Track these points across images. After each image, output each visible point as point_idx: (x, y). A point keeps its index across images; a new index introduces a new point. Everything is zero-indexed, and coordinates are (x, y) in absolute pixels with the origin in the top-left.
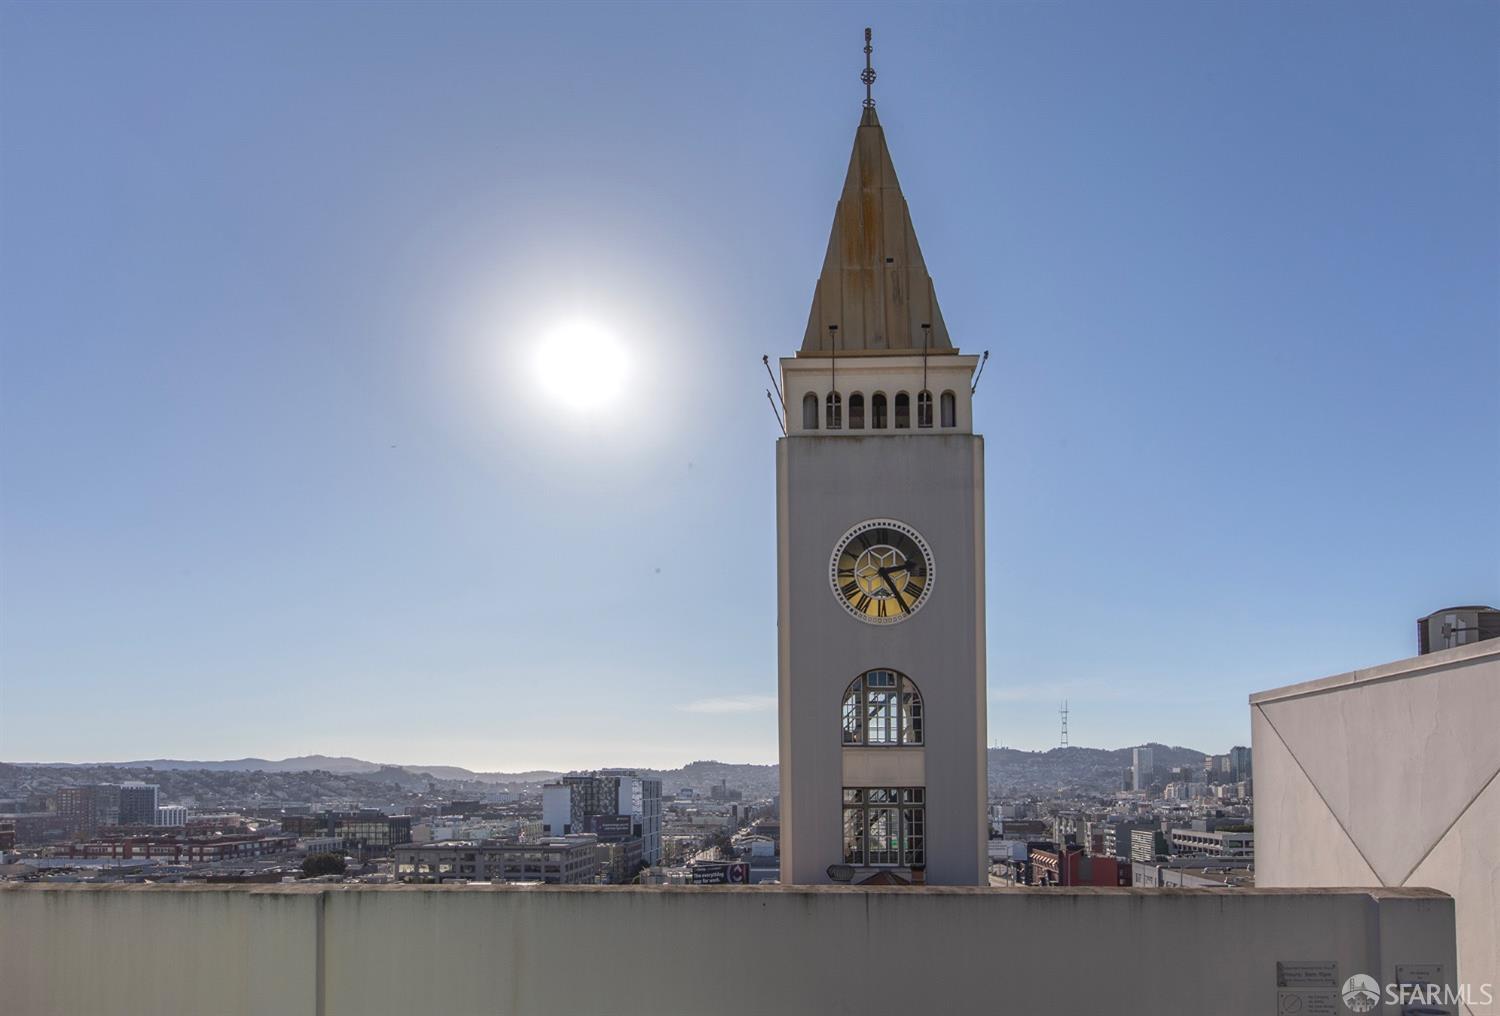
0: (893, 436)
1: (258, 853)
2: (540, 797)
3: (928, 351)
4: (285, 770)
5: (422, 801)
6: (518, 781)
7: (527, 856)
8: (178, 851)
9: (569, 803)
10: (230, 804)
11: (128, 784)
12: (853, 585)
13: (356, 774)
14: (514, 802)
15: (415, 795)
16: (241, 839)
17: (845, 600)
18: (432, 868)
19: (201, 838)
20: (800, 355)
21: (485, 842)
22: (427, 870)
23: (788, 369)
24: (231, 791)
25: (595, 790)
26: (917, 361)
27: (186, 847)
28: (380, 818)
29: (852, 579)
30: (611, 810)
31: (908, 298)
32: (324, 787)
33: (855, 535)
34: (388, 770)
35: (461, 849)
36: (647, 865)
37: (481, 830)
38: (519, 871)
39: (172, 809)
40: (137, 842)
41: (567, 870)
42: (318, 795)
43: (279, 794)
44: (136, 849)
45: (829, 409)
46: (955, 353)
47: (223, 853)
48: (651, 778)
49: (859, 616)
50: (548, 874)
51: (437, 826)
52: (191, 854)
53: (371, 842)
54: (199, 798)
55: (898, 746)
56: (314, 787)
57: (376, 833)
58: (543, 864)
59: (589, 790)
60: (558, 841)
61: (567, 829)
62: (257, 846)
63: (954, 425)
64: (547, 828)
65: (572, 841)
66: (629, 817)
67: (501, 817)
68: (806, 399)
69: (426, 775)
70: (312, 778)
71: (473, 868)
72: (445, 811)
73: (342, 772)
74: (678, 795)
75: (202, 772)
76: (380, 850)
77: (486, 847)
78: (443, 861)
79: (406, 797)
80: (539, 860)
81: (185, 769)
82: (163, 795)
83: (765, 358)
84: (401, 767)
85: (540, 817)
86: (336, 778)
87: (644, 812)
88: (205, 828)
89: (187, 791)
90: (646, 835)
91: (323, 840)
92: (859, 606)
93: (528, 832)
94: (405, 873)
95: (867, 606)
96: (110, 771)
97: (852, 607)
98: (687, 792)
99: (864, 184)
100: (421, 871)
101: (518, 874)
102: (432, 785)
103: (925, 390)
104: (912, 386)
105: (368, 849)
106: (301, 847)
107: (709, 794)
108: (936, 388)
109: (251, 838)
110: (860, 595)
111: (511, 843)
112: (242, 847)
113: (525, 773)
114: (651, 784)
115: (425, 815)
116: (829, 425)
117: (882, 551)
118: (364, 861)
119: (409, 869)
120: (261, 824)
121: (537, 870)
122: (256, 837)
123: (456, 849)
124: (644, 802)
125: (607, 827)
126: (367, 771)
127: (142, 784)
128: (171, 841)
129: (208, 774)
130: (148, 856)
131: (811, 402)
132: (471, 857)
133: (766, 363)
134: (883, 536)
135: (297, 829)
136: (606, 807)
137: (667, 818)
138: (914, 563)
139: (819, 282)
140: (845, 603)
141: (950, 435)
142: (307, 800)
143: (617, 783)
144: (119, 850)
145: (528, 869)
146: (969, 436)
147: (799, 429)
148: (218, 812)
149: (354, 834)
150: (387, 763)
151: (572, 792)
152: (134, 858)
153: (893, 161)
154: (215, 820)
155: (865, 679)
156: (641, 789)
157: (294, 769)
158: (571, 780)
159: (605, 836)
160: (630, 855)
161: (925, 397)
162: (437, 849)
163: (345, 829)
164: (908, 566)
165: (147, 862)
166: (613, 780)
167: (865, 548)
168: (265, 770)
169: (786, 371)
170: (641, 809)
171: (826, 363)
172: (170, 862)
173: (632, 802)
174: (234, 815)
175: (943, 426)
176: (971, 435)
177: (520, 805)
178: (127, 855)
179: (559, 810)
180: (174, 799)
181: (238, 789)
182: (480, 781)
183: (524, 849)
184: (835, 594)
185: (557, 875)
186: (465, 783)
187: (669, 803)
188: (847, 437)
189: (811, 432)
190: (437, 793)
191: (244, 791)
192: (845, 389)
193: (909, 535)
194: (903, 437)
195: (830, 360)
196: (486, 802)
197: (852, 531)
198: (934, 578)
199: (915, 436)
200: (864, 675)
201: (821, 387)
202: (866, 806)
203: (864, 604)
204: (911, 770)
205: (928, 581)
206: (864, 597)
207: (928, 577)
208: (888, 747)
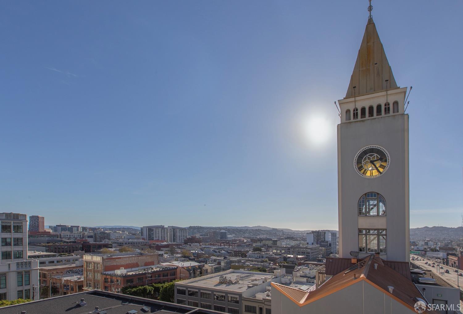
0: (375, 119)
1: (245, 246)
2: (306, 236)
3: (388, 89)
5: (281, 236)
6: (303, 232)
7: (302, 249)
8: (230, 245)
9: (313, 238)
10: (242, 236)
11: (222, 231)
12: (362, 167)
13: (267, 230)
14: (302, 237)
15: (279, 235)
16: (242, 243)
17: (359, 171)
18: (280, 251)
19: (235, 242)
20: (345, 98)
21: (292, 246)
22: (279, 252)
24: (242, 233)
26: (384, 93)
27: (231, 244)
28: (271, 240)
29: (361, 165)
30: (323, 239)
31: (382, 75)
33: (362, 151)
34: (274, 229)
35: (287, 247)
36: (332, 253)
37: (293, 243)
38: (300, 253)
39: (230, 236)
40: (222, 243)
41: (312, 253)
42: (259, 234)
43: (251, 234)
44: (222, 244)
45: (354, 113)
46: (398, 88)
47: (238, 246)
48: (333, 232)
49: (363, 176)
50: (307, 254)
51: (282, 242)
52: (232, 246)
53: (269, 245)
54: (236, 234)
55: (377, 216)
56: (258, 233)
57: (270, 243)
58: (306, 252)
59: (318, 234)
60: (310, 246)
61: (313, 244)
62: (245, 245)
63: (398, 112)
64: (308, 243)
65: (313, 246)
66: (328, 241)
67: (297, 240)
68: (347, 112)
69: (282, 231)
70: (258, 231)
71: (290, 252)
72: (286, 239)
73: (264, 229)
75: (236, 229)
76: (271, 247)
77: (292, 247)
78: (283, 250)
79: (277, 235)
80: (305, 251)
82: (228, 233)
83: (335, 102)
85: (306, 241)
86: (263, 231)
87: (332, 240)
88: (235, 241)
89: (234, 233)
90: (332, 246)
91: (259, 244)
92: (363, 173)
93: (303, 244)
94: (274, 252)
95: (366, 173)
96: (220, 228)
97: (361, 173)
99: (368, 42)
100: (278, 252)
101: (300, 254)
102: (283, 233)
103: (387, 102)
104: (382, 102)
105: (268, 246)
106: (254, 245)
108: (391, 100)
109: (244, 243)
110: (364, 169)
111: (298, 246)
112: (242, 245)
113: (305, 231)
114: (334, 234)
115: (281, 239)
116: (354, 118)
117: (371, 155)
118: (267, 249)
119: (275, 251)
120: (247, 240)
121: (304, 253)
122: (246, 243)
123: (286, 247)
124: (332, 238)
125: (322, 243)
126: (269, 229)
127: (224, 231)
128: (229, 243)
129: (237, 229)
130: (224, 246)
132: (289, 249)
133: (335, 104)
134: (372, 150)
135: (253, 241)
136: (322, 239)
138: (383, 158)
139: (352, 76)
140: (359, 172)
141: (396, 115)
142: (257, 235)
143: (325, 233)
144: (219, 244)
145: (302, 253)
147: (344, 121)
148: (239, 237)
149: (265, 243)
151: (314, 235)
152: (222, 246)
153: (378, 33)
154: (238, 239)
155: (366, 196)
156: (331, 235)
158: (313, 232)
159: (322, 246)
160: (328, 251)
161: (387, 104)
162: (281, 247)
163: (263, 242)
164: (381, 159)
165: (224, 247)
166: (324, 232)
167: (366, 155)
168: (248, 229)
169: (340, 104)
170: (331, 240)
172: (228, 247)
173: (329, 238)
174: (242, 238)
175: (393, 113)
176: (404, 114)
177: (303, 238)
178: (221, 245)
179: (311, 239)
180: (231, 234)
182: (294, 232)
183: (301, 248)
184: (356, 170)
185: (309, 255)
186: (291, 233)
188: (360, 121)
189: (348, 121)
190: (284, 235)
191: (244, 233)
192: (359, 106)
193: (381, 149)
194: (379, 118)
195: (354, 98)
196: (295, 237)
197: (361, 150)
198: (390, 162)
199: (383, 117)
200: (366, 194)
201: (351, 107)
202: (366, 235)
203: (365, 173)
204: (381, 223)
205: (388, 164)
206: (365, 170)
207: (388, 162)
208: (373, 216)
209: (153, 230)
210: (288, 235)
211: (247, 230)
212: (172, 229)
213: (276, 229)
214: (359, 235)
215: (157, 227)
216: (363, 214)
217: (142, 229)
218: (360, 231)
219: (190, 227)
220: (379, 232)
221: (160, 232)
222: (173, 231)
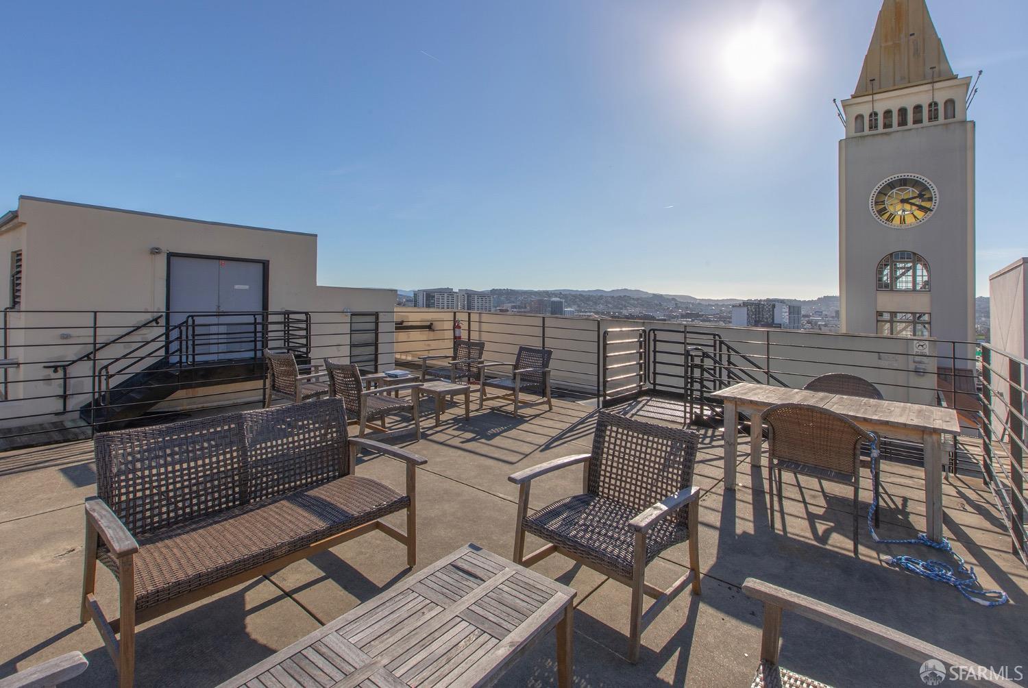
0: (910, 130)
2: (730, 312)
3: (935, 80)
4: (612, 295)
5: (672, 311)
9: (746, 315)
11: (554, 299)
12: (885, 209)
14: (717, 313)
15: (667, 309)
17: (879, 216)
20: (854, 97)
23: (845, 104)
24: (591, 303)
25: (761, 309)
26: (929, 87)
29: (883, 206)
30: (770, 320)
31: (924, 52)
32: (628, 303)
33: (885, 183)
34: (656, 296)
39: (569, 310)
42: (626, 307)
43: (610, 306)
45: (871, 121)
46: (955, 77)
48: (794, 304)
49: (889, 225)
54: (579, 306)
55: (913, 290)
56: (624, 303)
59: (758, 309)
63: (954, 118)
66: (781, 324)
67: (710, 321)
68: (857, 118)
69: (673, 299)
72: (682, 316)
73: (636, 297)
74: (813, 314)
75: (580, 295)
79: (664, 309)
81: (573, 293)
82: (566, 304)
83: (834, 100)
84: (662, 295)
85: (730, 322)
87: (790, 322)
89: (574, 303)
92: (888, 220)
95: (893, 219)
96: (547, 293)
97: (883, 220)
98: (819, 313)
102: (676, 304)
103: (933, 101)
104: (924, 100)
107: (834, 315)
108: (941, 98)
110: (889, 213)
113: (723, 300)
114: (794, 308)
115: (672, 318)
116: (870, 129)
117: (903, 190)
124: (790, 317)
126: (647, 296)
127: (558, 299)
131: (859, 121)
133: (835, 102)
134: (904, 182)
136: (767, 318)
137: (805, 327)
138: (923, 192)
139: (866, 57)
140: (879, 219)
141: (949, 124)
142: (622, 309)
143: (774, 306)
146: (964, 122)
147: (853, 134)
148: (586, 312)
150: (656, 293)
151: (748, 310)
155: (891, 256)
156: (787, 310)
157: (616, 295)
158: (746, 304)
161: (933, 105)
164: (920, 196)
166: (772, 304)
167: (892, 189)
168: (604, 295)
169: (844, 107)
170: (787, 321)
171: (869, 98)
173: (783, 316)
174: (592, 314)
175: (945, 118)
176: (966, 121)
177: (720, 315)
179: (740, 321)
180: (571, 306)
181: (593, 302)
184: (873, 214)
186: (693, 304)
187: (807, 319)
188: (882, 134)
189: (859, 134)
190: (679, 308)
191: (595, 303)
192: (880, 108)
193: (921, 180)
194: (917, 129)
195: (871, 96)
196: (703, 313)
197: (884, 181)
198: (937, 202)
199: (926, 127)
200: (891, 254)
201: (866, 110)
202: (891, 322)
203: (891, 218)
204: (921, 304)
205: (933, 204)
206: (891, 214)
207: (934, 201)
208: (906, 291)
209: (434, 297)
210: (687, 308)
211: (601, 297)
212: (466, 295)
213: (661, 296)
214: (878, 321)
215: (441, 291)
216: (887, 286)
217: (416, 294)
218: (880, 314)
219: (494, 292)
220: (916, 319)
221: (446, 300)
222: (468, 299)
